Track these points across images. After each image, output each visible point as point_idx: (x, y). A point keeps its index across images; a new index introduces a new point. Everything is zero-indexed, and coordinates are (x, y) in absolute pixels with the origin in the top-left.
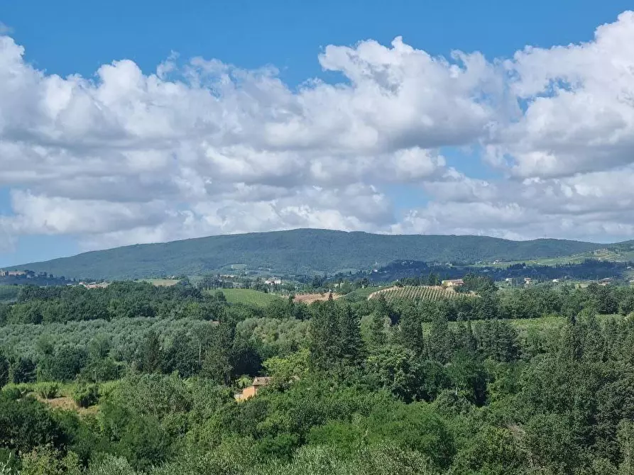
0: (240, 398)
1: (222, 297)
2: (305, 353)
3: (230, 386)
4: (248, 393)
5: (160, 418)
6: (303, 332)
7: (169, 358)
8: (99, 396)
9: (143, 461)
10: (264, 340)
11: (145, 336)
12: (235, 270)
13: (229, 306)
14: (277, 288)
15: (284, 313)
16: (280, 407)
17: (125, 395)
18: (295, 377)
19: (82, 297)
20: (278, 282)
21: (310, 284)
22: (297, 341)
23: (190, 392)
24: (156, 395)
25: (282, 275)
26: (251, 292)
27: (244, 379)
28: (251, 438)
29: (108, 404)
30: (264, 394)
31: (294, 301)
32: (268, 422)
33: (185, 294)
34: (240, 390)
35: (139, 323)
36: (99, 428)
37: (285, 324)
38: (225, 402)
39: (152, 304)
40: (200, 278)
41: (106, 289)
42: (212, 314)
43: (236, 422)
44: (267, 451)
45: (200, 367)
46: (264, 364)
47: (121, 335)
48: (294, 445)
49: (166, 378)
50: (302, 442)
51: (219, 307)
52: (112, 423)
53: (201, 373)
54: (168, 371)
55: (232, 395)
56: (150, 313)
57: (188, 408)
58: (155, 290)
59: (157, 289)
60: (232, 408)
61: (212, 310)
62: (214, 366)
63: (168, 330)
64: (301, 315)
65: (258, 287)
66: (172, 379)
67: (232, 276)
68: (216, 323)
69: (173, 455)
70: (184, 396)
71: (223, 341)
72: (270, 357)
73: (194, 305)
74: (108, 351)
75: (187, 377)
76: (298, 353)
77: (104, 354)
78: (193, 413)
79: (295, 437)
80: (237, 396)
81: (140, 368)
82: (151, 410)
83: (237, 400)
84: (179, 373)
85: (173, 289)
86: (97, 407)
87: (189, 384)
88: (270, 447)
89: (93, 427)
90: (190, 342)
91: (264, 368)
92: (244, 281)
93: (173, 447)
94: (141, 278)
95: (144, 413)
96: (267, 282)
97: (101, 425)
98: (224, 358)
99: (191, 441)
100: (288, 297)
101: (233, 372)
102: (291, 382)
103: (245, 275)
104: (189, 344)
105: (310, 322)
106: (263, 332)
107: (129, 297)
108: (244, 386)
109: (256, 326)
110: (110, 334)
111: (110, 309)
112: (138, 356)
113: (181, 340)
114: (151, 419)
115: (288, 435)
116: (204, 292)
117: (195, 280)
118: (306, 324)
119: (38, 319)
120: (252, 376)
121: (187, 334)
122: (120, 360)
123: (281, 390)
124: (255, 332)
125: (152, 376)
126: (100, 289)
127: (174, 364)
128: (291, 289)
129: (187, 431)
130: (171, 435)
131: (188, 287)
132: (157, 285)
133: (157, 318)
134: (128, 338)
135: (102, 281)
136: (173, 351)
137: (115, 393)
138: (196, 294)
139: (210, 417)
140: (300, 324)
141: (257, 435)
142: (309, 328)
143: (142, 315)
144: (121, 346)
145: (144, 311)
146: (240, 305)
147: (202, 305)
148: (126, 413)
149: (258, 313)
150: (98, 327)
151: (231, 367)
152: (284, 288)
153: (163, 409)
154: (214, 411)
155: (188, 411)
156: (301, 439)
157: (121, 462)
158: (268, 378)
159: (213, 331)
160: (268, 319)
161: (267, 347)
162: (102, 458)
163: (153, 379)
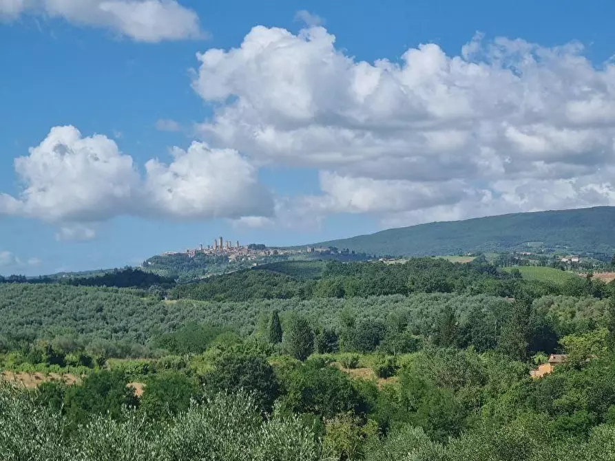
0: (535, 374)
1: (517, 274)
2: (603, 332)
3: (526, 363)
4: (544, 369)
5: (456, 391)
6: (602, 310)
7: (465, 333)
8: (398, 368)
9: (439, 432)
10: (560, 318)
11: (442, 311)
12: (531, 247)
13: (525, 282)
14: (574, 265)
15: (581, 291)
16: (578, 385)
17: (422, 368)
18: (593, 356)
19: (382, 272)
20: (576, 260)
21: (609, 263)
22: (595, 319)
23: (486, 367)
24: (452, 369)
25: (580, 253)
26: (547, 270)
27: (540, 356)
28: (546, 415)
29: (406, 376)
30: (560, 371)
31: (592, 279)
32: (564, 400)
33: (481, 271)
34: (536, 366)
35: (436, 299)
36: (397, 398)
37: (582, 302)
38: (520, 378)
39: (449, 280)
40: (495, 255)
41: (405, 266)
42: (507, 291)
43: (532, 398)
44: (563, 428)
45: (495, 342)
46: (561, 341)
47: (418, 309)
48: (590, 423)
49: (462, 352)
50: (599, 421)
51: (515, 284)
52: (409, 393)
53: (497, 349)
54: (463, 345)
55: (527, 371)
56: (447, 288)
57: (483, 383)
58: (452, 267)
59: (453, 265)
60: (527, 383)
61: (507, 287)
62: (510, 342)
63: (464, 306)
64: (599, 292)
65: (555, 265)
66: (468, 353)
67: (528, 253)
68: (512, 300)
69: (468, 428)
70: (480, 371)
71: (519, 318)
72: (567, 335)
73: (490, 282)
74: (406, 325)
75: (483, 352)
76: (596, 331)
77: (402, 327)
78: (488, 387)
79: (592, 416)
80: (532, 373)
81: (437, 342)
82: (447, 383)
83: (533, 376)
84: (475, 348)
85: (469, 265)
86: (395, 378)
87: (484, 358)
88: (566, 424)
89: (392, 396)
90: (486, 318)
91: (561, 346)
92: (540, 259)
93: (468, 419)
94: (439, 255)
95: (440, 385)
96: (564, 260)
97: (399, 395)
98: (519, 335)
99: (487, 415)
100: (585, 275)
101: (528, 349)
102: (588, 360)
103: (542, 253)
104: (484, 320)
105: (608, 300)
106: (559, 309)
107: (426, 274)
108: (540, 363)
109: (553, 303)
110: (408, 309)
111: (409, 285)
112: (435, 331)
113: (476, 315)
114: (447, 391)
115: (584, 414)
116: (499, 269)
117: (491, 258)
118: (605, 302)
119: (341, 294)
120: (548, 353)
121: (483, 310)
122: (417, 333)
123: (578, 368)
124: (550, 309)
125: (449, 349)
126: (399, 265)
127: (470, 339)
128: (588, 267)
129: (482, 405)
130: (467, 408)
131: (484, 264)
132: (453, 262)
133: (453, 294)
134: (424, 313)
135: (401, 257)
136: (469, 327)
137: (412, 365)
138: (492, 271)
139: (505, 392)
140: (599, 303)
141: (553, 412)
142: (607, 306)
143: (439, 291)
144: (419, 321)
145: (440, 286)
146: (536, 282)
147: (497, 282)
148: (423, 385)
149: (554, 290)
150: (397, 302)
151: (526, 344)
152: (580, 265)
153: (459, 382)
154: (510, 386)
155: (483, 385)
156: (599, 418)
157: (417, 432)
158: (565, 355)
159: (508, 307)
160: (564, 297)
161: (563, 324)
162: (400, 427)
163: (449, 353)
